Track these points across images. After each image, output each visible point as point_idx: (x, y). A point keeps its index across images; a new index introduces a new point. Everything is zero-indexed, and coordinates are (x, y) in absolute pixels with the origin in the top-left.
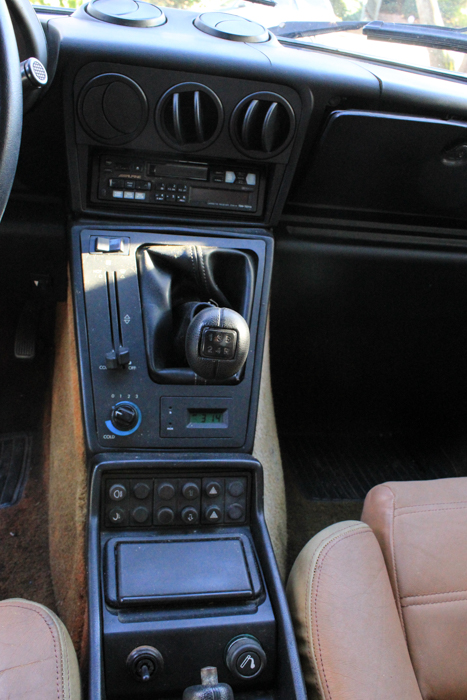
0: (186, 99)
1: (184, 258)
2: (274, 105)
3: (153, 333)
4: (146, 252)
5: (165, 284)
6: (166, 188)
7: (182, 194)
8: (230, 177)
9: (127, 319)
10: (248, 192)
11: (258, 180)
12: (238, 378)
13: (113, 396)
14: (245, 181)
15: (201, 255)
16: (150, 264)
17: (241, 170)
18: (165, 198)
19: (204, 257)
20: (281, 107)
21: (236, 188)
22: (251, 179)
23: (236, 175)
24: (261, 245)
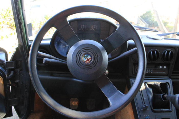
0: (153, 52)
1: (155, 85)
2: (170, 52)
3: (151, 101)
4: (146, 84)
5: (151, 90)
6: (148, 70)
7: (151, 71)
8: (161, 67)
9: (145, 98)
10: (164, 70)
11: (166, 67)
12: (171, 110)
13: (145, 116)
14: (164, 67)
15: (158, 84)
16: (147, 86)
17: (163, 65)
18: (148, 72)
19: (159, 84)
20: (172, 52)
21: (162, 69)
22: (165, 67)
23: (162, 66)
24: (169, 81)
